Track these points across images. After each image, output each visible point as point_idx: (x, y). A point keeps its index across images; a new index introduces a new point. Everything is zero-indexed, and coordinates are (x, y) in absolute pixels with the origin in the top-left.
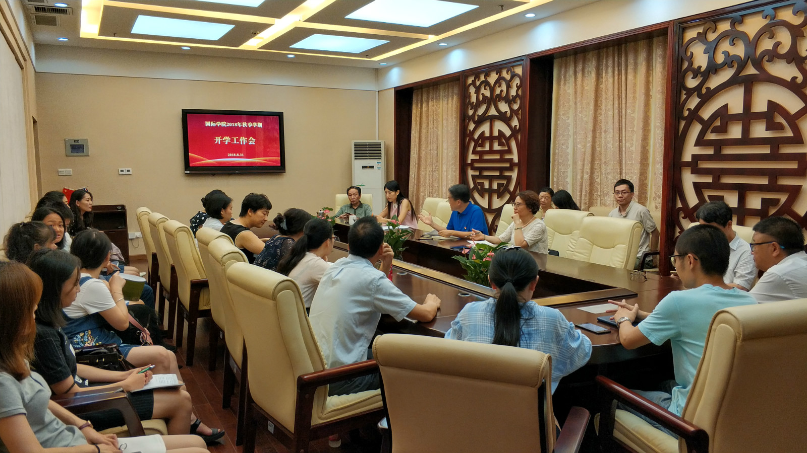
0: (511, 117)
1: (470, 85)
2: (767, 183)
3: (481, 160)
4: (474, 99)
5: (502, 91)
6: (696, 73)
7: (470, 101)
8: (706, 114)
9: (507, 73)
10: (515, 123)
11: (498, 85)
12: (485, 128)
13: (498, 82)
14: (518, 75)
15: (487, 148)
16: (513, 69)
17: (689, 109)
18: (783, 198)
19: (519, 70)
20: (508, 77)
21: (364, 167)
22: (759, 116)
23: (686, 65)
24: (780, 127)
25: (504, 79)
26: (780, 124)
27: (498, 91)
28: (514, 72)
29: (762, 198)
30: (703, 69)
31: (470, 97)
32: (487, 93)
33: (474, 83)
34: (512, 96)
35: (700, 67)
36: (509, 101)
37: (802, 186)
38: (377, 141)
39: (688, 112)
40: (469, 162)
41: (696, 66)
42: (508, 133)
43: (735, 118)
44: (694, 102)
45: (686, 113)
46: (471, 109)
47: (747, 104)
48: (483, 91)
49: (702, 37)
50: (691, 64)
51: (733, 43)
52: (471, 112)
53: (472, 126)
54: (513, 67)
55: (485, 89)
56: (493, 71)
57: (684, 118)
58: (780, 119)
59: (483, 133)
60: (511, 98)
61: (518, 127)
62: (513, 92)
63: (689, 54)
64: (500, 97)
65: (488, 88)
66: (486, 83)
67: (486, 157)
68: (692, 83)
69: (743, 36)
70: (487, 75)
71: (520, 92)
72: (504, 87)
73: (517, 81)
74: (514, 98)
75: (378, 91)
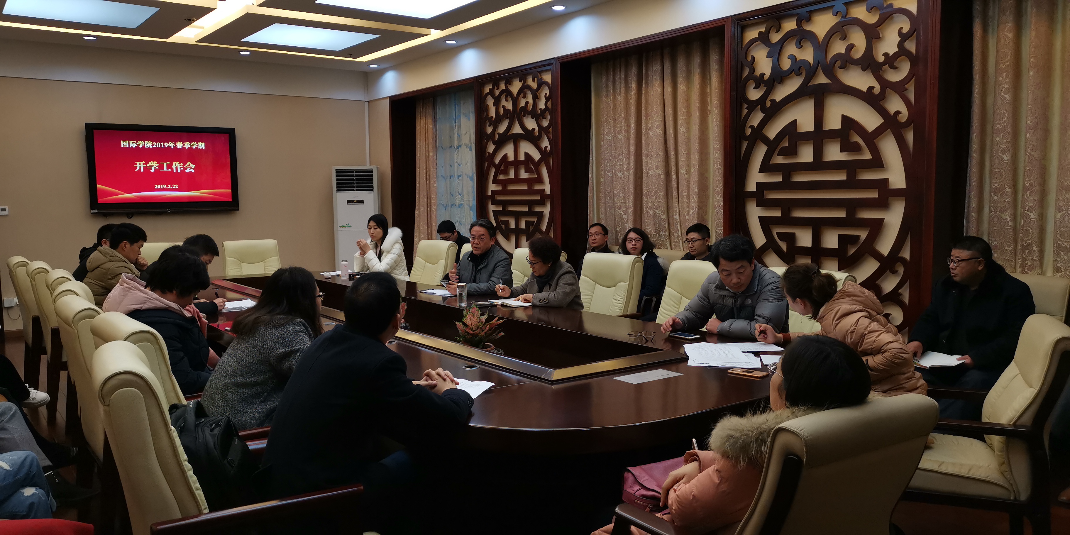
0: (540, 136)
1: (487, 94)
2: (845, 217)
3: (504, 192)
4: (492, 112)
5: (527, 103)
6: (759, 81)
7: (487, 115)
8: (772, 132)
9: (533, 81)
10: (545, 143)
11: (522, 95)
12: (509, 150)
13: (522, 91)
14: (546, 83)
15: (512, 176)
16: (541, 75)
17: (752, 127)
18: (863, 235)
19: (548, 78)
20: (534, 85)
21: (349, 202)
22: (833, 134)
23: (746, 72)
24: (856, 148)
25: (529, 88)
26: (857, 143)
27: (522, 104)
28: (542, 79)
29: (839, 235)
30: (766, 77)
31: (487, 109)
32: (510, 106)
33: (491, 92)
34: (541, 109)
35: (763, 75)
36: (537, 116)
37: (884, 219)
38: (368, 167)
39: (750, 129)
40: (490, 194)
41: (758, 73)
42: (536, 156)
43: (806, 137)
44: (756, 119)
45: (749, 132)
46: (490, 126)
47: (819, 119)
48: (504, 102)
49: (764, 38)
50: (753, 70)
51: (800, 46)
52: (489, 130)
53: (491, 148)
54: (540, 72)
55: (507, 100)
56: (515, 77)
57: (746, 138)
58: (857, 139)
59: (506, 155)
60: (539, 112)
61: (548, 149)
62: (542, 105)
63: (750, 59)
64: (525, 111)
65: (510, 99)
66: (508, 93)
67: (511, 188)
68: (754, 94)
69: (812, 36)
70: (509, 82)
71: (550, 104)
72: (530, 99)
73: (546, 91)
74: (543, 112)
75: (368, 102)
